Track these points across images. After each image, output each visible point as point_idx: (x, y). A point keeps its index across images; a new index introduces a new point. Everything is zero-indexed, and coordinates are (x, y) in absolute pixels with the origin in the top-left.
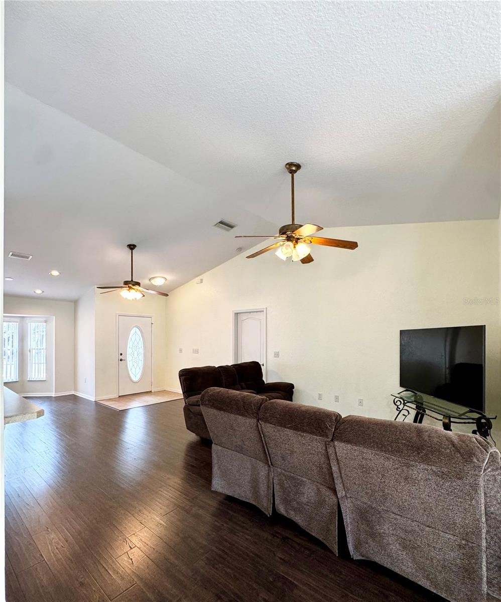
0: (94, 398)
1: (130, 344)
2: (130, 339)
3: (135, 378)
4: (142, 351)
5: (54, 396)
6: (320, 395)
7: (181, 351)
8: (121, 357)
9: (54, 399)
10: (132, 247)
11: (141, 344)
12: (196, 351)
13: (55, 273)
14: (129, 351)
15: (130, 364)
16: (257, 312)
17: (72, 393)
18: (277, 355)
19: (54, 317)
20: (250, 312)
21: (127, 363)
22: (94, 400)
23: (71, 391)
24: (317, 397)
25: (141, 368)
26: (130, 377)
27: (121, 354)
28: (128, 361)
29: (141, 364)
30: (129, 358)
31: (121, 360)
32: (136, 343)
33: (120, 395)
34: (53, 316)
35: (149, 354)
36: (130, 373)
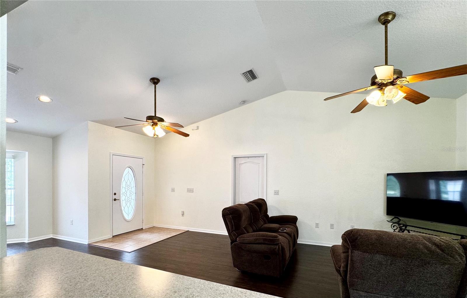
0: (87, 241)
1: (123, 184)
2: (123, 179)
3: (128, 217)
4: (134, 190)
5: (27, 242)
6: (317, 224)
7: (173, 190)
8: (115, 197)
9: (27, 246)
10: (155, 81)
11: (133, 184)
12: (190, 191)
13: (45, 99)
14: (123, 190)
15: (123, 203)
16: (255, 157)
17: (51, 236)
18: (277, 193)
19: (27, 153)
20: (248, 157)
21: (120, 202)
22: (87, 243)
23: (49, 234)
24: (314, 225)
25: (133, 207)
26: (123, 216)
27: (115, 194)
28: (122, 200)
29: (133, 203)
30: (123, 198)
31: (115, 200)
32: (128, 183)
33: (113, 235)
34: (27, 151)
35: (140, 194)
36: (124, 212)
